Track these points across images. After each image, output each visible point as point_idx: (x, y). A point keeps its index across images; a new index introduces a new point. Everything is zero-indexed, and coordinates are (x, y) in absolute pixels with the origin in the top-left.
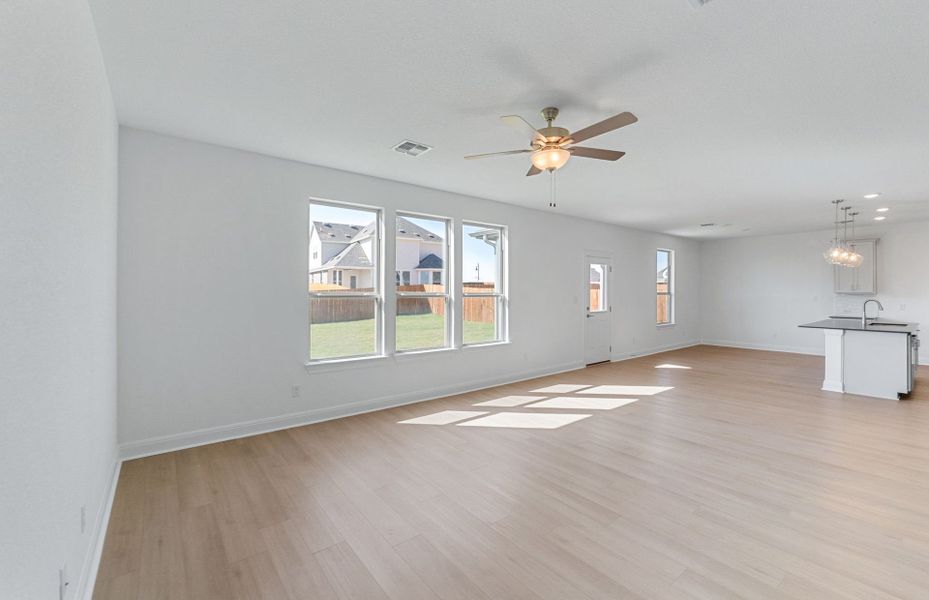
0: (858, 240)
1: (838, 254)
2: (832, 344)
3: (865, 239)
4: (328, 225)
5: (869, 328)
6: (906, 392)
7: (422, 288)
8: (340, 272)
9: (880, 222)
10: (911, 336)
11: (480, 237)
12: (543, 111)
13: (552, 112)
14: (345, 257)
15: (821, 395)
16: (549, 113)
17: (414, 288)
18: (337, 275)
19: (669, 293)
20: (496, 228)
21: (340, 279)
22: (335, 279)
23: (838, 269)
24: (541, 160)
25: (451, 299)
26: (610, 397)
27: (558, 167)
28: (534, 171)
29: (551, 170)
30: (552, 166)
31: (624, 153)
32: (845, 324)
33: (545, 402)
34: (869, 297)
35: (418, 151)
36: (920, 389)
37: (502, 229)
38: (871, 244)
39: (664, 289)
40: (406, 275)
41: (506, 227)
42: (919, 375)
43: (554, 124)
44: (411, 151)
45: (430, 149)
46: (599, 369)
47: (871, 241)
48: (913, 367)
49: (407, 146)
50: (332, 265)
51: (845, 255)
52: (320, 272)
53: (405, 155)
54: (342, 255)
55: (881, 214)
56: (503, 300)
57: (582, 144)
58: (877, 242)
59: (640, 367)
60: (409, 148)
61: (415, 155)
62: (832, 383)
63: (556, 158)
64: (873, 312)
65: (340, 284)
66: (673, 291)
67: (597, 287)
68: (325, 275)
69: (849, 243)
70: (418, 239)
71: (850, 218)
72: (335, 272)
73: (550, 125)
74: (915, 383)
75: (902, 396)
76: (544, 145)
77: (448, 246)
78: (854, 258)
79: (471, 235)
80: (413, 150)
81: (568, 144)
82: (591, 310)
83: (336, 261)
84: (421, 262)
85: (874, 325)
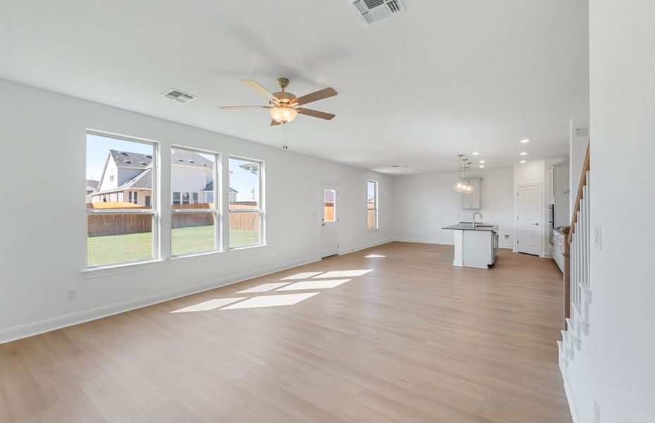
0: (470, 178)
1: (461, 187)
2: (457, 238)
3: (474, 178)
4: (124, 154)
5: (476, 228)
6: (491, 264)
7: (207, 206)
8: (136, 193)
9: (482, 168)
10: (494, 233)
11: (248, 168)
12: (278, 80)
13: (284, 82)
14: (140, 180)
15: (452, 268)
16: (282, 81)
17: (201, 206)
18: (132, 196)
19: (375, 209)
20: (256, 162)
21: (136, 198)
22: (130, 198)
23: (463, 195)
24: (278, 114)
25: (219, 214)
26: (334, 279)
27: (289, 121)
28: (274, 123)
29: (284, 122)
30: (285, 120)
31: (334, 116)
32: (465, 227)
33: (289, 286)
34: (477, 211)
35: (184, 99)
36: (499, 262)
37: (260, 163)
38: (478, 181)
39: (372, 206)
40: (195, 195)
41: (264, 162)
42: (498, 254)
43: (287, 90)
44: (179, 98)
45: (195, 98)
46: (331, 260)
47: (477, 179)
48: (495, 250)
49: (175, 94)
50: (127, 186)
51: (464, 187)
52: (117, 192)
53: (173, 100)
54: (137, 179)
55: (482, 164)
56: (261, 215)
57: (305, 106)
58: (481, 179)
59: (356, 258)
60: (177, 96)
61: (183, 102)
62: (458, 262)
63: (287, 114)
64: (478, 220)
65: (136, 203)
66: (377, 208)
67: (331, 205)
68: (121, 195)
69: (467, 180)
70: (205, 168)
71: (467, 166)
72: (130, 193)
73: (283, 90)
74: (496, 258)
75: (490, 266)
76: (278, 104)
77: (217, 174)
78: (469, 189)
79: (241, 166)
80: (181, 97)
81: (295, 105)
82: (326, 221)
83: (131, 183)
84: (207, 186)
85: (479, 227)
